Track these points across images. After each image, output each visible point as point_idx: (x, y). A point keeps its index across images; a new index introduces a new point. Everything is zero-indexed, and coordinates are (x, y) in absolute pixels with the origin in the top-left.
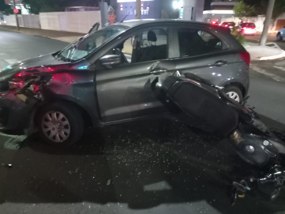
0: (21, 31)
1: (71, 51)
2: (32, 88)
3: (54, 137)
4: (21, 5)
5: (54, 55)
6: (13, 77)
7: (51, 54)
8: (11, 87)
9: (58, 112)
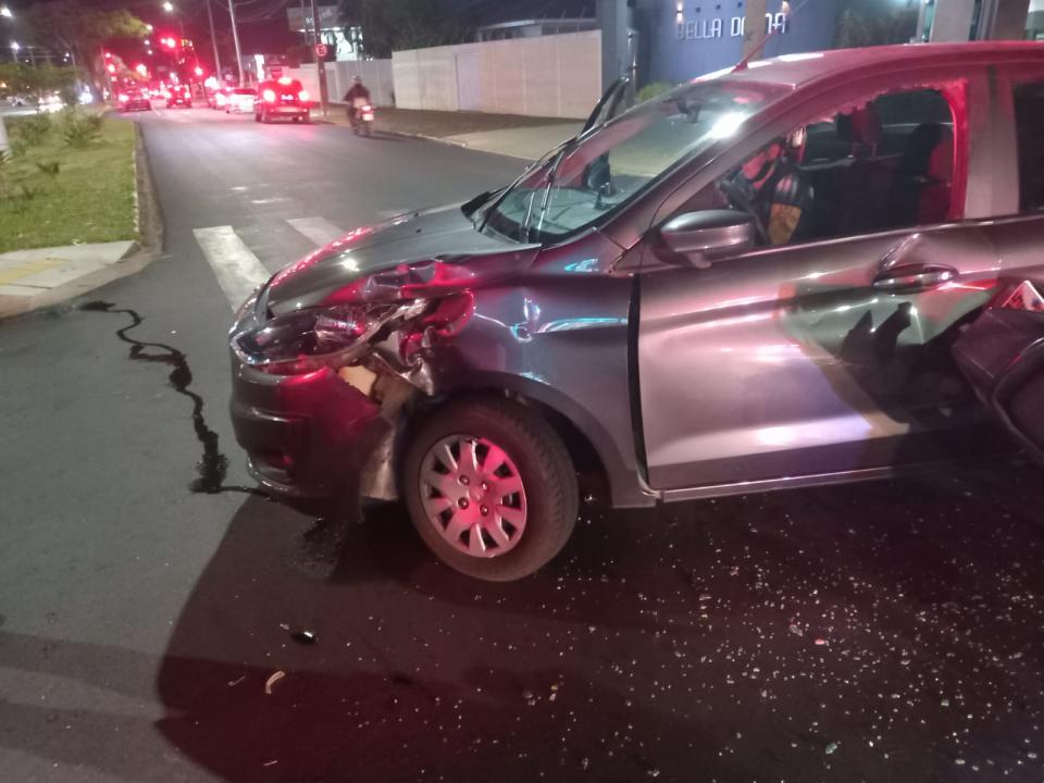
0: (333, 119)
1: (539, 197)
3: (465, 537)
4: (336, 29)
5: (468, 210)
7: (459, 205)
9: (485, 442)
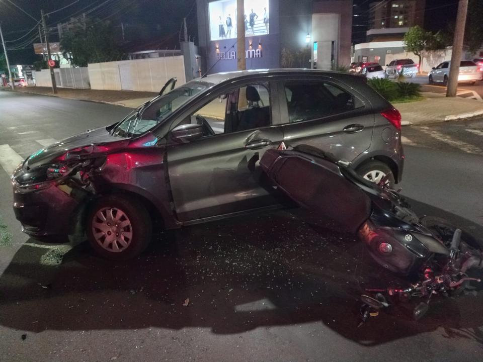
0: (59, 95)
1: (133, 122)
2: (78, 175)
3: (111, 245)
4: (59, 53)
5: (109, 129)
6: (54, 161)
7: (105, 127)
8: (50, 176)
9: (115, 209)
